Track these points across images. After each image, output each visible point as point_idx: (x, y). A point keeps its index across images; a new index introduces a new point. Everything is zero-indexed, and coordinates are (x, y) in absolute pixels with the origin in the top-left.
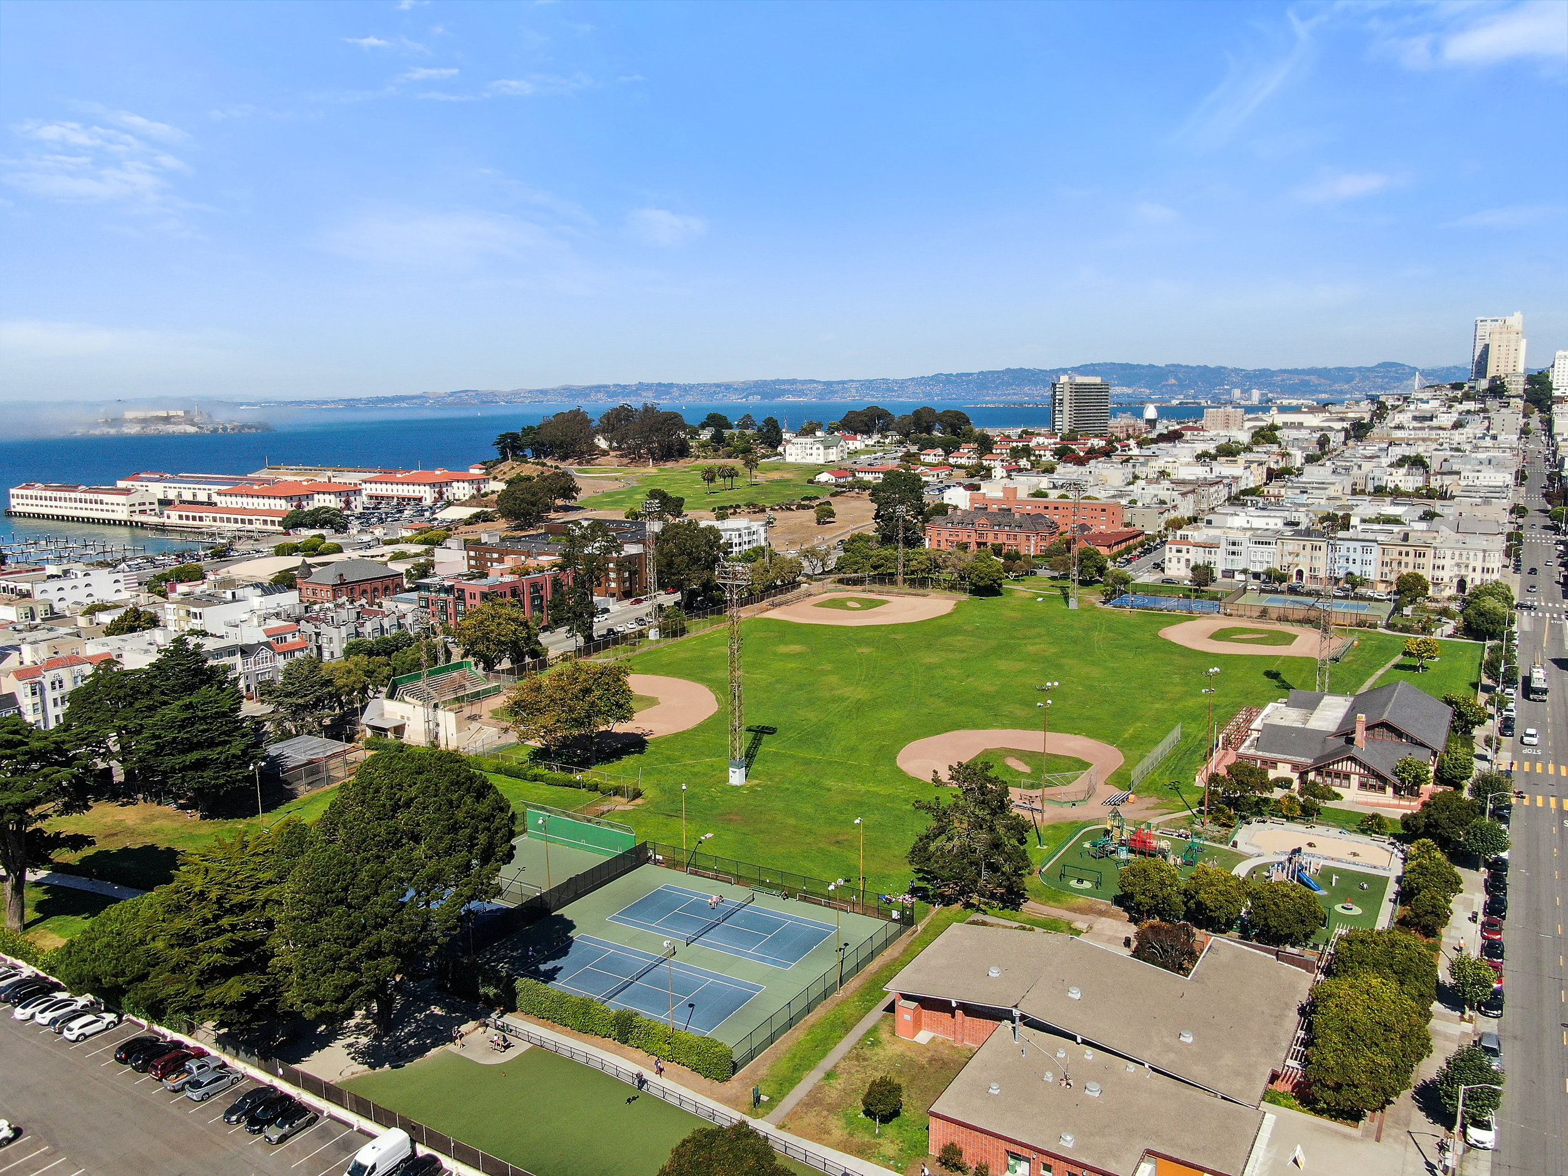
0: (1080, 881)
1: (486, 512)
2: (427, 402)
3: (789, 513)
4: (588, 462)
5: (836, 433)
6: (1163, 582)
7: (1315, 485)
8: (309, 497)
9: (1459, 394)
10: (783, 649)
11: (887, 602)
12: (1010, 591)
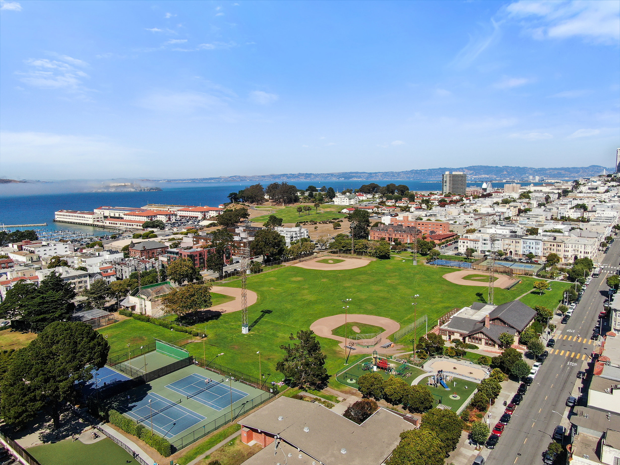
0: (351, 380)
1: (215, 223)
2: (221, 180)
3: (325, 225)
4: (261, 204)
5: (357, 194)
6: (455, 255)
7: (534, 216)
8: (155, 216)
9: (610, 179)
10: (294, 279)
11: (345, 261)
12: (393, 257)
